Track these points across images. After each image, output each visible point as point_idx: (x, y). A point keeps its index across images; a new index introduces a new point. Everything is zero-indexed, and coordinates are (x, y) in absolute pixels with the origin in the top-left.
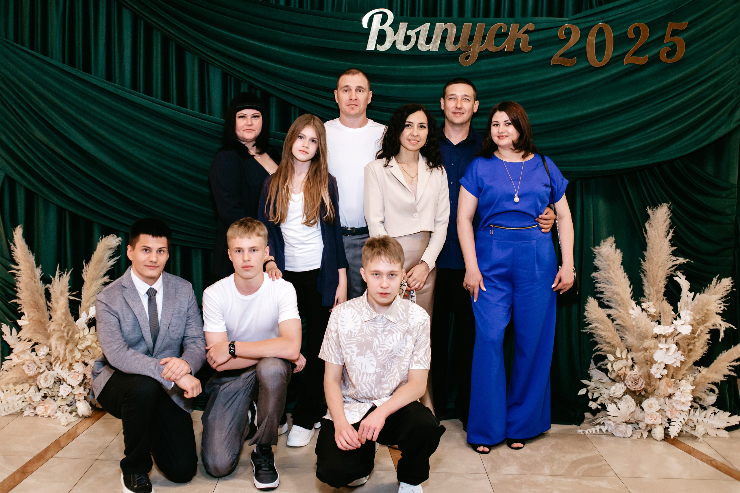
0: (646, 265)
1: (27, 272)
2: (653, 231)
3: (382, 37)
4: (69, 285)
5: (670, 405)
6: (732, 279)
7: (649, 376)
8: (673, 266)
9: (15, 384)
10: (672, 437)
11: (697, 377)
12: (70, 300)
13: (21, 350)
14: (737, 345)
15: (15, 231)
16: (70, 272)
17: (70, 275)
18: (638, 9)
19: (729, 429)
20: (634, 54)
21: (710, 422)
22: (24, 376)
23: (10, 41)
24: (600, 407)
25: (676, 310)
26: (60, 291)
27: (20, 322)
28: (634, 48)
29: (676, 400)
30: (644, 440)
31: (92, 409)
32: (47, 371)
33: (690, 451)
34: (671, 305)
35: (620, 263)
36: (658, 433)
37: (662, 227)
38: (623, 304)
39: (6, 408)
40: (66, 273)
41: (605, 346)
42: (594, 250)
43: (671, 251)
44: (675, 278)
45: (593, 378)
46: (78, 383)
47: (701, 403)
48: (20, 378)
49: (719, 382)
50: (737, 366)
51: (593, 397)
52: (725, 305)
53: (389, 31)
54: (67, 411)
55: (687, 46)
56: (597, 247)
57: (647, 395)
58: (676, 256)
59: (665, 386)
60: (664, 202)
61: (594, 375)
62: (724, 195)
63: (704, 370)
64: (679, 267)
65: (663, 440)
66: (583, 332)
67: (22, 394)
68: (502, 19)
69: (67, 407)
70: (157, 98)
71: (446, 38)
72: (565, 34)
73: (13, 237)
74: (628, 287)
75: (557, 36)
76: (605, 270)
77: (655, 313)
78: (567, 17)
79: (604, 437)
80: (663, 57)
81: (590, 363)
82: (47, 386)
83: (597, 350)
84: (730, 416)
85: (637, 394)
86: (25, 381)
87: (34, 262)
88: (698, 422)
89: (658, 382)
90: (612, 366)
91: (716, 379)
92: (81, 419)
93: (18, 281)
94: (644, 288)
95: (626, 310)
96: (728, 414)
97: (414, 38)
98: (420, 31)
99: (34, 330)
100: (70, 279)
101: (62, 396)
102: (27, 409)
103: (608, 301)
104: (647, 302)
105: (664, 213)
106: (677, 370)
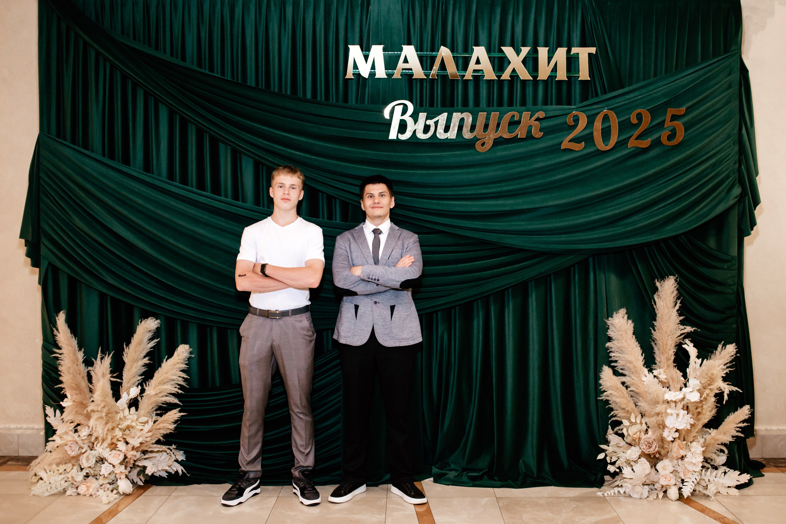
0: (656, 335)
1: (69, 355)
2: (662, 302)
3: (403, 127)
4: (110, 368)
5: (683, 466)
6: (736, 345)
7: (662, 440)
8: (681, 335)
9: (58, 465)
10: (685, 497)
11: (707, 439)
12: (111, 382)
13: (63, 431)
14: (742, 407)
15: (57, 316)
16: (111, 355)
17: (111, 358)
18: (640, 97)
19: (739, 487)
20: (638, 138)
21: (721, 481)
22: (66, 456)
23: (51, 136)
24: (618, 470)
25: (685, 376)
26: (101, 373)
27: (63, 404)
28: (637, 133)
29: (688, 462)
30: (660, 501)
31: (133, 487)
32: (89, 451)
33: (703, 510)
34: (681, 372)
35: (632, 333)
36: (673, 493)
37: (669, 298)
38: (636, 371)
39: (49, 488)
40: (107, 355)
41: (620, 412)
42: (608, 322)
43: (679, 320)
44: (684, 346)
45: (611, 442)
46: (119, 462)
47: (712, 463)
48: (63, 459)
49: (728, 443)
50: (745, 427)
51: (611, 461)
52: (731, 369)
53: (410, 121)
54: (108, 489)
55: (686, 130)
56: (610, 319)
57: (661, 457)
58: (683, 325)
59: (677, 449)
60: (671, 275)
61: (611, 440)
62: (725, 267)
63: (713, 432)
64: (687, 336)
65: (678, 500)
66: (599, 399)
67: (64, 474)
68: (514, 107)
69: (108, 486)
70: (192, 187)
71: (463, 126)
72: (573, 121)
73: (56, 322)
74: (640, 355)
75: (566, 123)
76: (618, 340)
77: (666, 379)
78: (575, 105)
79: (622, 499)
80: (664, 140)
81: (608, 428)
82: (89, 466)
83: (613, 416)
84: (739, 475)
85: (652, 457)
86: (68, 461)
87: (77, 346)
88: (709, 481)
89: (670, 445)
90: (627, 431)
91: (725, 440)
92: (122, 497)
93: (60, 365)
94: (655, 356)
95: (639, 377)
96: (738, 472)
97: (433, 127)
98: (438, 120)
99: (76, 411)
100: (111, 361)
101: (104, 475)
102: (70, 488)
103: (622, 369)
104: (658, 369)
105: (671, 285)
106: (688, 432)
